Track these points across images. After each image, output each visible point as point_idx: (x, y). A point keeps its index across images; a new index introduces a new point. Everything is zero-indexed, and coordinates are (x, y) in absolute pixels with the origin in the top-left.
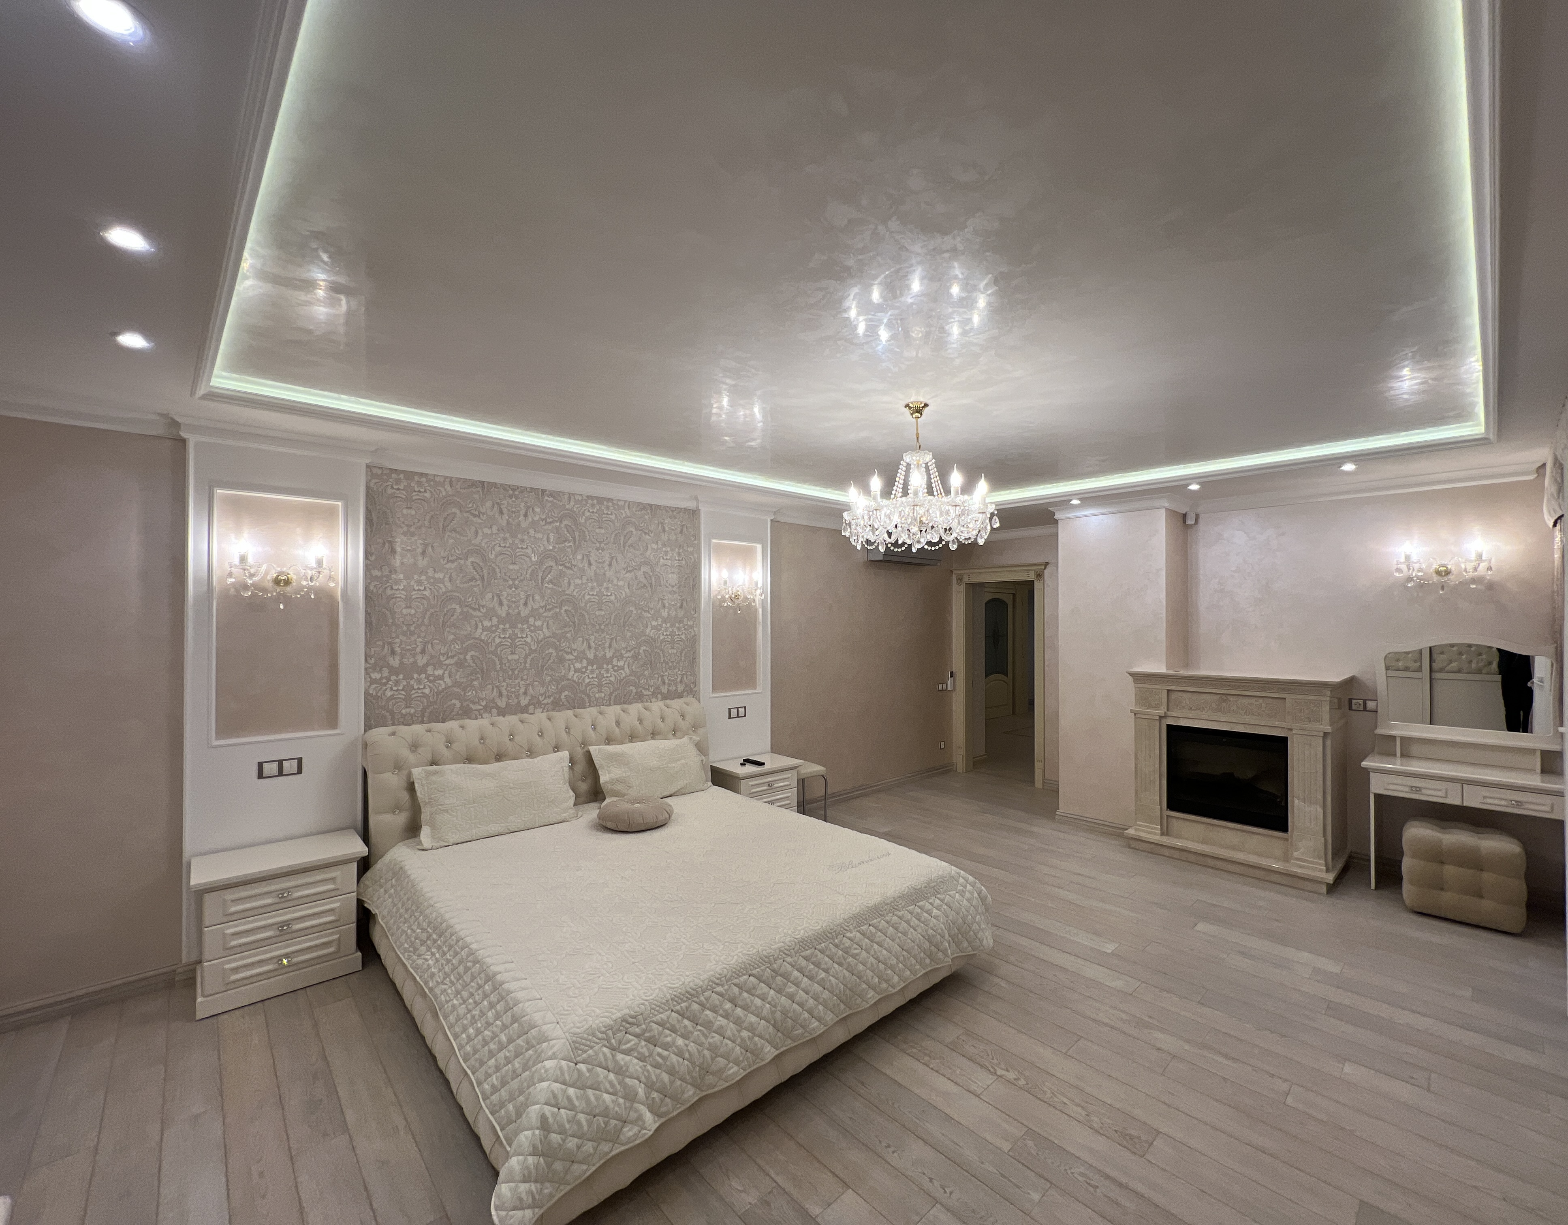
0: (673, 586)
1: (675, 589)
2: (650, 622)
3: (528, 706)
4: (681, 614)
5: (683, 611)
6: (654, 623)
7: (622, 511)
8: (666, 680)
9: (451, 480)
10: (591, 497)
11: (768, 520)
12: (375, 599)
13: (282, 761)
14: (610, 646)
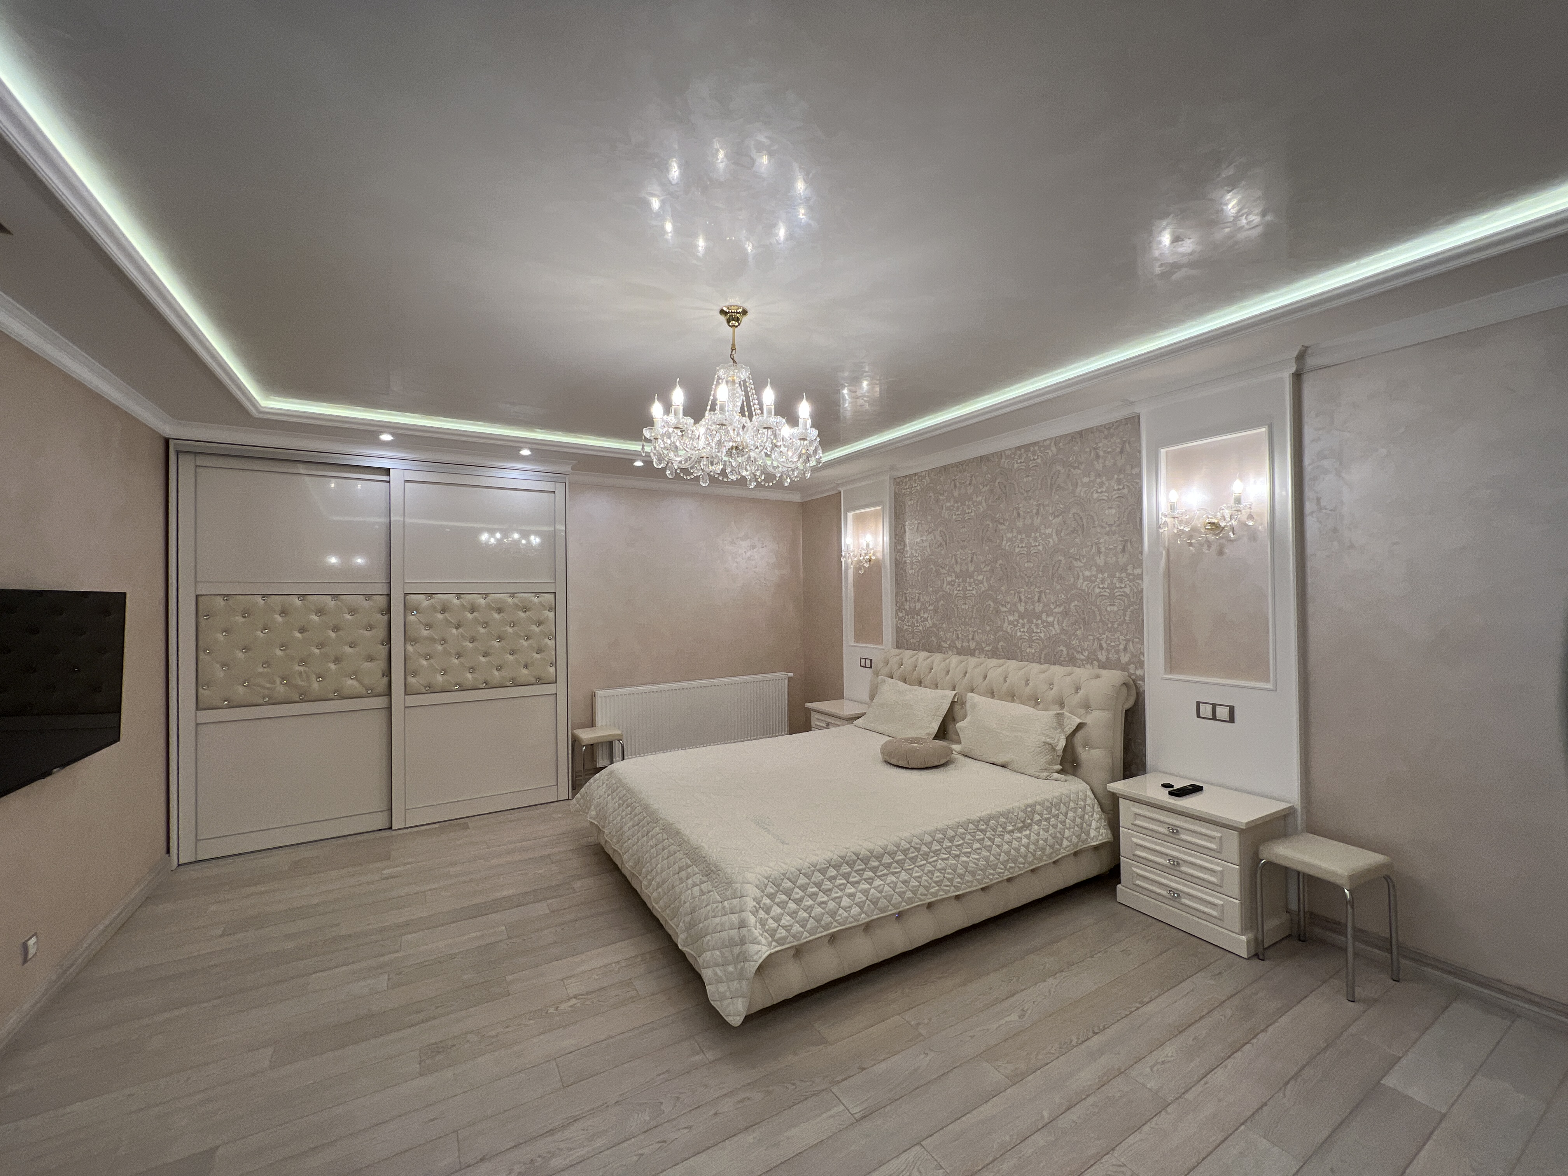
0: (1111, 525)
1: (1114, 528)
2: (1082, 572)
3: (975, 650)
4: (1123, 560)
5: (1127, 556)
6: (1087, 573)
7: (1048, 451)
8: (1105, 645)
9: (929, 472)
10: (1019, 448)
11: (1286, 376)
12: (898, 564)
13: (865, 659)
14: (1039, 600)
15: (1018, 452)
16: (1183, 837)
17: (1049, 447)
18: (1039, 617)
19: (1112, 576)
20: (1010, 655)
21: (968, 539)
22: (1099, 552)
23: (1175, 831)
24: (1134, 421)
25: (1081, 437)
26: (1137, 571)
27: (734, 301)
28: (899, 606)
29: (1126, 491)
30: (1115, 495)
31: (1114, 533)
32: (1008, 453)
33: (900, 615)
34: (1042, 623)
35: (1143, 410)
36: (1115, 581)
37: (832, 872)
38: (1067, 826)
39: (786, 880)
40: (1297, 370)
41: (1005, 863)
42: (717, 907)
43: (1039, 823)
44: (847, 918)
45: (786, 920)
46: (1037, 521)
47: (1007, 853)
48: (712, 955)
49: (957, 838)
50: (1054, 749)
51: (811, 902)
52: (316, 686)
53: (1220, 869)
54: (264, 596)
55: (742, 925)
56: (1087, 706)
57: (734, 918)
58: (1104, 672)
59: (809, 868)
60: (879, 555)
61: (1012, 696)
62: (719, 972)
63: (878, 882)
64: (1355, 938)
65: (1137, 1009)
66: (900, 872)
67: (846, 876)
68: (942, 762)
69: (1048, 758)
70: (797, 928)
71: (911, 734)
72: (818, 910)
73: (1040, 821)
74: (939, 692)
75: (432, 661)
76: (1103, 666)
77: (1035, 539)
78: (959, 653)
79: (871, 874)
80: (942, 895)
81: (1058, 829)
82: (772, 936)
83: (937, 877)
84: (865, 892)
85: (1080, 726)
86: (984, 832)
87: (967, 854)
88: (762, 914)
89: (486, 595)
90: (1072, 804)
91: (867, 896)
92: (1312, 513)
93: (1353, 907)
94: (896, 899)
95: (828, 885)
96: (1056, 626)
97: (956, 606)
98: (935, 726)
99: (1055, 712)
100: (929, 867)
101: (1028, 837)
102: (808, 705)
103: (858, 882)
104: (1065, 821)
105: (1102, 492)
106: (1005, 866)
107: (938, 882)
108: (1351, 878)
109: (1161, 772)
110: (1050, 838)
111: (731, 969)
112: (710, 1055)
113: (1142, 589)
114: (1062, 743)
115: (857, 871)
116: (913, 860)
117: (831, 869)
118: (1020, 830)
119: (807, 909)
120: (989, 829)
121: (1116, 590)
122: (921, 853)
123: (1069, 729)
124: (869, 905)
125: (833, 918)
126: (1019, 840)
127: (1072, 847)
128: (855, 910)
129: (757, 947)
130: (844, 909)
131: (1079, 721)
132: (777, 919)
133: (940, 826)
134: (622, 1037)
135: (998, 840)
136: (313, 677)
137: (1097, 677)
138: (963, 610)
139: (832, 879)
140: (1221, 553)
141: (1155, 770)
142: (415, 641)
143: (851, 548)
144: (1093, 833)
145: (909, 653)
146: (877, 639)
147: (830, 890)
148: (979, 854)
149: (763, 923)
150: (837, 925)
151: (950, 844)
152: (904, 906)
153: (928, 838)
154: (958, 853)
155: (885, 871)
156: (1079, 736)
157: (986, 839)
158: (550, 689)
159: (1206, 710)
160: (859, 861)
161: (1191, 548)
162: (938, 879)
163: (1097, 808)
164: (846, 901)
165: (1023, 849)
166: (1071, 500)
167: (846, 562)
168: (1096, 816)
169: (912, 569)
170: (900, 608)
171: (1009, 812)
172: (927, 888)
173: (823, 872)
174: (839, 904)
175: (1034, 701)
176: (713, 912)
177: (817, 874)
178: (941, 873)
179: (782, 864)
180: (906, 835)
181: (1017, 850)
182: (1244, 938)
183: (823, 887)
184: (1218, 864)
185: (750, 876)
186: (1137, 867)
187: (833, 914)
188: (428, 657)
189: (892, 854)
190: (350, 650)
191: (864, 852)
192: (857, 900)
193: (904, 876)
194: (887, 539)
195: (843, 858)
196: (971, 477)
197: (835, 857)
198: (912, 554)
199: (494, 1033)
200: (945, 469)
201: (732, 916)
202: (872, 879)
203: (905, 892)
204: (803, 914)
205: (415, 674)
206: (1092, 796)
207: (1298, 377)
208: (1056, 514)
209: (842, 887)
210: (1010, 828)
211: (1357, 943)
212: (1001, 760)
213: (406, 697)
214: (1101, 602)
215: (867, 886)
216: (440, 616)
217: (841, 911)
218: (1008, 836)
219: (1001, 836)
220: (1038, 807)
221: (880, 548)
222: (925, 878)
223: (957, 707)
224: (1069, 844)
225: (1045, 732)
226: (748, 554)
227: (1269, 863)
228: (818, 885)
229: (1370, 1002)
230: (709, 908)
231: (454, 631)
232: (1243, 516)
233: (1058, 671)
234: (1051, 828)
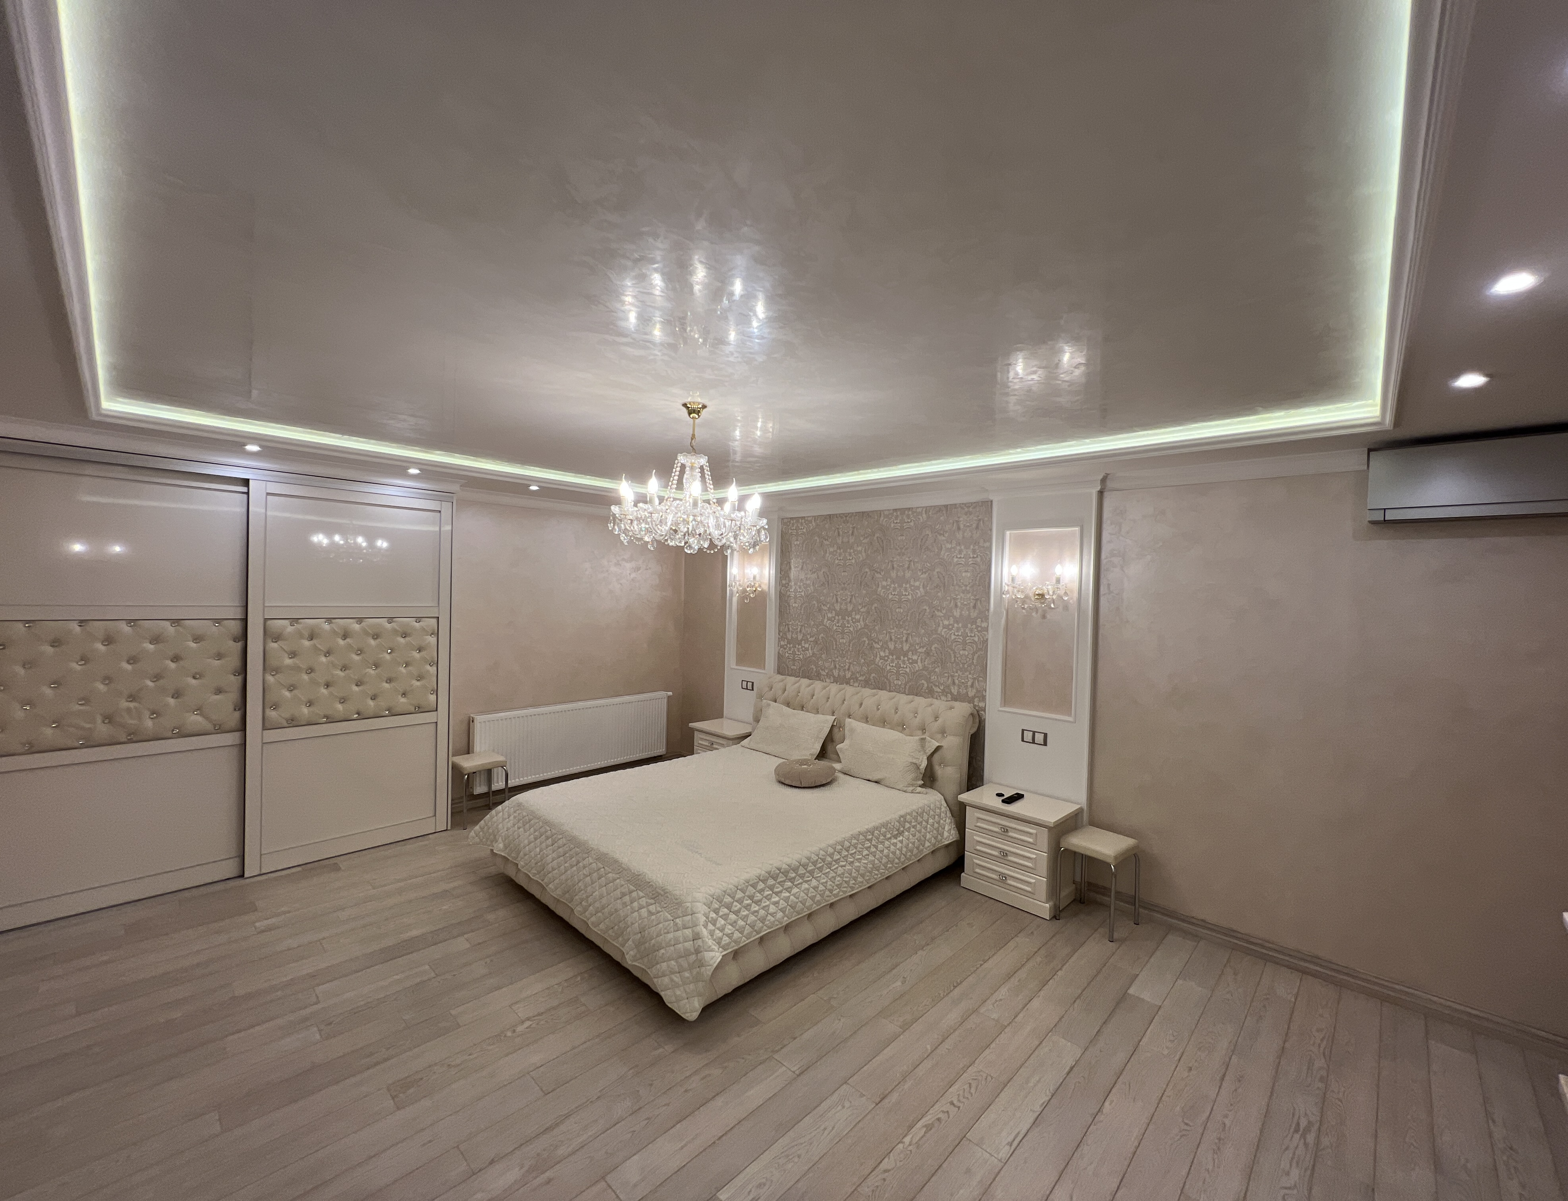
0: (966, 585)
1: (968, 588)
2: (942, 621)
3: (850, 679)
4: (974, 614)
5: (977, 611)
6: (946, 622)
7: (920, 517)
8: (957, 682)
9: (815, 518)
10: (895, 510)
11: (1094, 491)
12: (783, 597)
13: (747, 682)
14: (906, 641)
15: (895, 514)
16: (1010, 834)
17: (921, 514)
18: (906, 655)
19: (965, 626)
20: (880, 686)
21: (849, 582)
22: (956, 606)
23: (1005, 830)
24: (988, 505)
25: (947, 510)
26: (984, 625)
27: (696, 398)
28: (782, 636)
29: (979, 559)
30: (971, 561)
31: (968, 592)
32: (886, 513)
33: (782, 643)
34: (908, 660)
35: (995, 498)
36: (967, 631)
37: (761, 886)
38: (928, 830)
39: (726, 896)
40: (1101, 489)
41: (885, 865)
42: (669, 925)
43: (908, 830)
44: (774, 922)
45: (729, 929)
46: (908, 574)
47: (887, 856)
48: (668, 967)
49: (852, 848)
50: (918, 767)
51: (746, 913)
52: (149, 724)
53: (1034, 856)
54: (81, 621)
55: (696, 937)
56: (943, 732)
57: (688, 932)
58: (957, 704)
59: (744, 884)
60: (765, 588)
61: (883, 722)
62: (675, 979)
63: (795, 890)
64: (1116, 899)
65: (981, 965)
66: (811, 880)
67: (771, 888)
68: (829, 780)
69: (913, 775)
70: (737, 935)
71: (796, 755)
72: (752, 918)
73: (909, 828)
74: (820, 717)
75: (296, 692)
76: (955, 699)
77: (906, 590)
78: (836, 681)
79: (789, 884)
80: (842, 895)
81: (922, 834)
82: (719, 943)
83: (838, 881)
84: (786, 899)
85: (938, 748)
86: (870, 840)
87: (859, 860)
88: (710, 927)
89: (360, 620)
90: (932, 813)
91: (787, 902)
92: (1105, 594)
93: (1115, 877)
94: (809, 902)
95: (758, 896)
96: (919, 663)
97: (835, 639)
98: (817, 748)
99: (917, 738)
100: (832, 874)
101: (901, 842)
102: (691, 725)
103: (781, 892)
104: (927, 827)
105: (960, 558)
106: (886, 867)
107: (839, 884)
108: (1116, 858)
109: (996, 783)
110: (916, 841)
111: (687, 974)
112: (669, 1048)
113: (987, 639)
114: (924, 764)
115: (779, 883)
116: (820, 869)
117: (761, 883)
118: (895, 837)
119: (744, 918)
120: (874, 838)
121: (968, 638)
122: (826, 862)
123: (929, 751)
124: (789, 910)
125: (763, 923)
126: (895, 845)
127: (931, 847)
128: (780, 915)
129: (712, 954)
130: (772, 914)
131: (938, 744)
132: (722, 930)
133: (839, 839)
134: (585, 1046)
135: (880, 846)
136: (147, 713)
137: (951, 708)
138: (841, 644)
139: (761, 891)
140: (1044, 617)
141: (990, 782)
142: (277, 671)
143: (737, 579)
144: (946, 834)
145: (792, 679)
146: (758, 661)
147: (760, 901)
148: (867, 859)
149: (712, 933)
150: (766, 928)
151: (847, 853)
152: (815, 907)
153: (830, 850)
154: (852, 860)
155: (801, 881)
156: (936, 756)
157: (872, 847)
158: (430, 717)
159: (1028, 736)
160: (781, 874)
161: (1024, 611)
162: (838, 883)
163: (949, 814)
164: (772, 909)
165: (898, 852)
166: (936, 561)
167: (731, 590)
168: (948, 821)
169: (795, 603)
170: (782, 637)
171: (888, 823)
172: (831, 891)
173: (754, 886)
174: (767, 911)
175: (901, 726)
176: (665, 929)
177: (750, 888)
178: (841, 878)
179: (723, 883)
180: (815, 849)
181: (894, 853)
182: (1047, 905)
183: (755, 898)
184: (1033, 853)
185: (699, 896)
186: (976, 859)
187: (763, 920)
188: (291, 688)
189: (805, 866)
190: (194, 681)
191: (784, 866)
192: (781, 906)
193: (814, 883)
194: (773, 572)
195: (769, 873)
196: (854, 528)
197: (763, 872)
198: (795, 589)
199: (458, 1061)
200: (830, 517)
201: (686, 931)
202: (791, 888)
203: (815, 896)
204: (741, 923)
205: (275, 706)
206: (946, 805)
207: (1101, 493)
208: (924, 570)
209: (769, 897)
210: (889, 836)
211: (1117, 902)
212: (875, 778)
213: (265, 732)
214: (955, 646)
215: (787, 894)
216: (307, 643)
217: (769, 917)
218: (887, 842)
219: (882, 843)
220: (908, 817)
221: (766, 581)
222: (829, 883)
223: (836, 730)
224: (929, 844)
225: (912, 754)
226: (633, 575)
227: (1066, 850)
228: (751, 897)
229: (1122, 941)
230: (661, 925)
231: (323, 659)
232: (1061, 592)
233: (920, 701)
234: (917, 833)
